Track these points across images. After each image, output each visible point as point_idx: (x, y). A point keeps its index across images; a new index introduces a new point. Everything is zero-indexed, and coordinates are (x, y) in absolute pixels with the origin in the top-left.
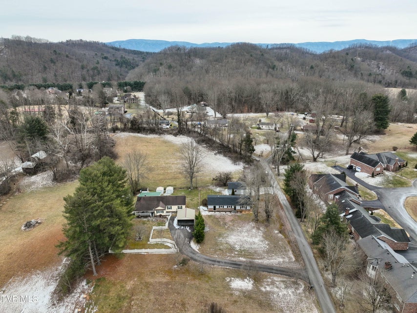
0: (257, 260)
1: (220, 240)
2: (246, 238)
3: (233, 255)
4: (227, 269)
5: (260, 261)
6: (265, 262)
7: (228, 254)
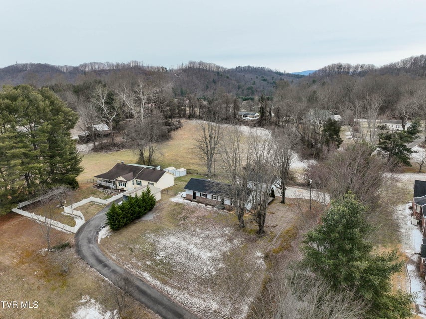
0: (169, 288)
1: (149, 236)
2: (191, 247)
3: (139, 264)
4: (103, 280)
5: (172, 291)
6: (181, 297)
7: (134, 260)
